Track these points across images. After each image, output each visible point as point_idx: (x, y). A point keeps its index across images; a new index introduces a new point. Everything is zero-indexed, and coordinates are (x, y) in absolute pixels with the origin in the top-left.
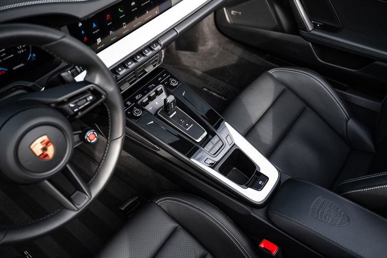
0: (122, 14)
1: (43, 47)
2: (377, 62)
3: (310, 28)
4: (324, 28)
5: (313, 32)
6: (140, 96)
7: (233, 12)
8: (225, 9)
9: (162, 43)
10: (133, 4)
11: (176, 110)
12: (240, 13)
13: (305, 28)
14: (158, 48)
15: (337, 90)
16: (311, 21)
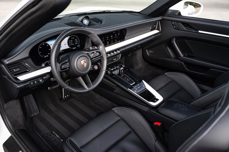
0: (108, 39)
1: (89, 35)
2: (211, 69)
3: (182, 55)
4: (188, 56)
5: (183, 57)
6: (110, 69)
7: (150, 51)
8: (147, 50)
9: (120, 50)
10: (112, 36)
11: (124, 74)
12: (153, 52)
13: (180, 56)
14: (119, 52)
15: (197, 84)
16: (183, 54)
